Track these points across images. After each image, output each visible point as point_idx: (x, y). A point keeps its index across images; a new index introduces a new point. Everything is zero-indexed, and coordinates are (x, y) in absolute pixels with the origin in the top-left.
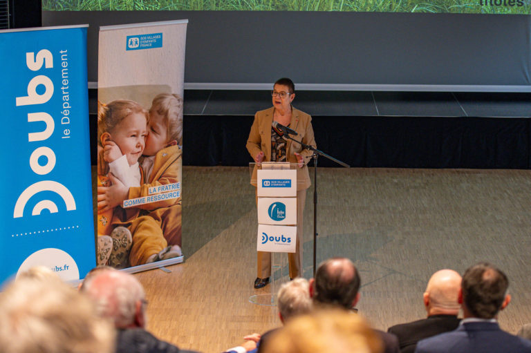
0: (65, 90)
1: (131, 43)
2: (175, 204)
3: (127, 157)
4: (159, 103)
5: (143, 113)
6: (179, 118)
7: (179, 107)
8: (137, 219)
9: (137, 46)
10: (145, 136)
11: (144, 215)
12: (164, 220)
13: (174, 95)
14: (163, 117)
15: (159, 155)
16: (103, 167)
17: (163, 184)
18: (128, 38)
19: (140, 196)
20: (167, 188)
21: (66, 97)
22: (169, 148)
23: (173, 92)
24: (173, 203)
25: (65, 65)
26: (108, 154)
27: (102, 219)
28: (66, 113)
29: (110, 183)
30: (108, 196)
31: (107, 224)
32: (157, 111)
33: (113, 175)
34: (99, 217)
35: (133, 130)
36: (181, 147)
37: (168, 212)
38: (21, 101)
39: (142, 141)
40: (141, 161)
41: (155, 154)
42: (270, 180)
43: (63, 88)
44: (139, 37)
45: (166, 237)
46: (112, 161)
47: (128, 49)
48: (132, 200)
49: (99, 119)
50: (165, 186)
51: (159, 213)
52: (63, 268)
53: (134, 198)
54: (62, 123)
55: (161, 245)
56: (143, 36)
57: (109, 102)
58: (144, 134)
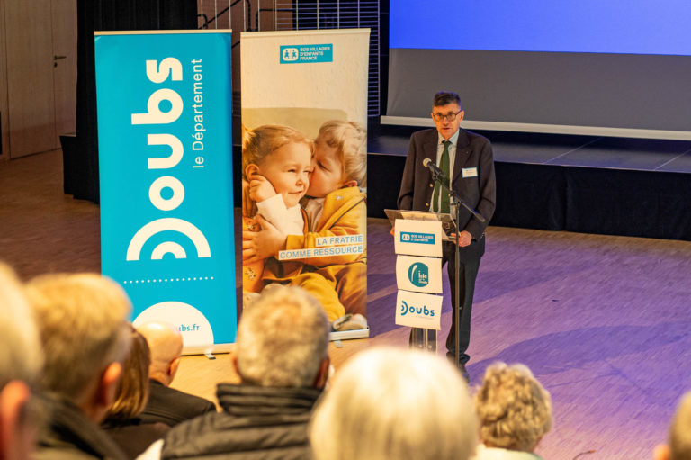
0: (198, 109)
1: (287, 55)
2: (356, 261)
3: (283, 196)
4: (329, 132)
5: (306, 143)
6: (359, 152)
7: (359, 138)
8: (299, 275)
9: (295, 59)
10: (309, 172)
11: (310, 272)
12: (340, 279)
13: (351, 123)
14: (335, 149)
15: (330, 198)
16: (249, 206)
17: (337, 234)
18: (282, 48)
19: (303, 247)
20: (343, 240)
21: (199, 118)
22: (344, 189)
23: (350, 120)
24: (353, 259)
25: (198, 77)
26: (255, 191)
27: (249, 272)
28: (199, 137)
29: (258, 228)
30: (256, 244)
31: (256, 279)
32: (326, 142)
33: (264, 218)
34: (245, 269)
35: (291, 163)
36: (365, 190)
37: (346, 271)
38: (137, 119)
39: (305, 179)
40: (304, 202)
41: (325, 196)
42: (410, 234)
43: (195, 106)
44: (298, 47)
45: (344, 303)
46: (261, 200)
47: (282, 61)
48: (292, 251)
49: (244, 146)
50: (340, 237)
51: (332, 271)
52: (191, 328)
53: (294, 249)
54: (194, 149)
55: (335, 312)
56: (303, 46)
57: (257, 126)
58: (308, 169)
